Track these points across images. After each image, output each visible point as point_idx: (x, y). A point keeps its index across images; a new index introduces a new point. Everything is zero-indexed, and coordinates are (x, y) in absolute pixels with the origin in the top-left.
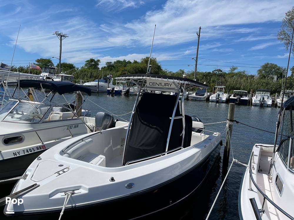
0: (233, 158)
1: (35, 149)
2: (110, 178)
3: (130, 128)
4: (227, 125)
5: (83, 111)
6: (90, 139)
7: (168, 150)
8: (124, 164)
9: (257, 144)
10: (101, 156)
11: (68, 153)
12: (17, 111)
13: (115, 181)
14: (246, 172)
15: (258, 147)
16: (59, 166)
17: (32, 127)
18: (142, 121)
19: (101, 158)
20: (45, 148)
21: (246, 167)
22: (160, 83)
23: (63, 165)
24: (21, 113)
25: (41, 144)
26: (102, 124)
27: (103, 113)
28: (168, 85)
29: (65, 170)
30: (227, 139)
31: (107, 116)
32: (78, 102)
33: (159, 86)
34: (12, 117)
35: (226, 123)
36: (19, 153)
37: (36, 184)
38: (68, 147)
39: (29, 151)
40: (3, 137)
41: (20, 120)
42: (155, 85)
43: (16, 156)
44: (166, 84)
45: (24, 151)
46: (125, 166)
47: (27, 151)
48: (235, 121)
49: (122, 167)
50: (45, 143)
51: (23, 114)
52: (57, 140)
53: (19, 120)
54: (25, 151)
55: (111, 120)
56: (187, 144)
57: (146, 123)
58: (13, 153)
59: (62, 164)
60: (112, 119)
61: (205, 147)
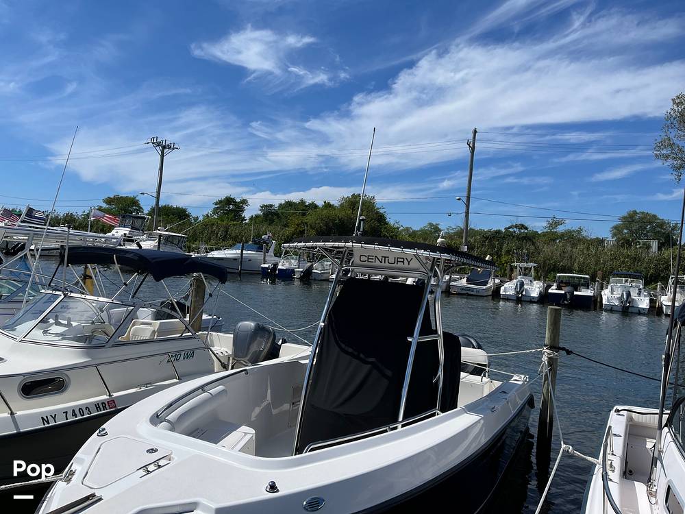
0: (562, 442)
1: (93, 408)
2: (266, 484)
3: (313, 360)
4: (545, 359)
5: (205, 317)
6: (221, 388)
7: (404, 418)
8: (299, 450)
9: (620, 408)
10: (244, 429)
11: (168, 421)
12: (56, 318)
13: (278, 491)
14: (594, 476)
15: (621, 413)
16: (147, 451)
17: (88, 355)
18: (343, 346)
19: (246, 434)
20: (115, 407)
21: (593, 465)
22: (385, 257)
23: (156, 450)
24: (66, 322)
25: (105, 397)
26: (248, 349)
27: (253, 324)
28: (403, 262)
29: (161, 463)
30: (545, 392)
31: (260, 330)
32: (196, 296)
33: (381, 262)
34: (45, 332)
35: (541, 353)
36: (54, 418)
37: (93, 495)
38: (170, 405)
39: (77, 412)
40: (22, 378)
41: (63, 339)
42: (373, 260)
43: (47, 425)
44: (399, 260)
45: (66, 413)
46: (303, 455)
47: (74, 414)
48: (563, 349)
49: (294, 457)
50: (115, 395)
51: (69, 325)
52: (144, 389)
53: (60, 338)
54: (70, 414)
55: (271, 340)
56: (449, 403)
57: (350, 350)
58: (42, 418)
59: (154, 448)
60: (272, 338)
61: (493, 409)
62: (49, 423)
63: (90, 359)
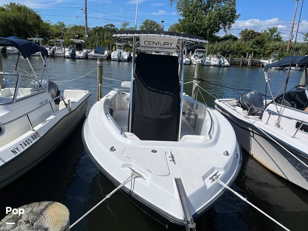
1: (31, 139)
17: (7, 109)
18: (149, 88)
20: (40, 135)
22: (158, 42)
25: (32, 132)
28: (168, 44)
33: (156, 45)
36: (18, 149)
39: (26, 143)
42: (152, 44)
43: (17, 155)
44: (166, 43)
47: (25, 145)
48: (201, 80)
50: (35, 129)
52: (44, 123)
54: (23, 145)
55: (56, 89)
57: (154, 89)
58: (11, 151)
62: (17, 153)
63: (9, 112)
